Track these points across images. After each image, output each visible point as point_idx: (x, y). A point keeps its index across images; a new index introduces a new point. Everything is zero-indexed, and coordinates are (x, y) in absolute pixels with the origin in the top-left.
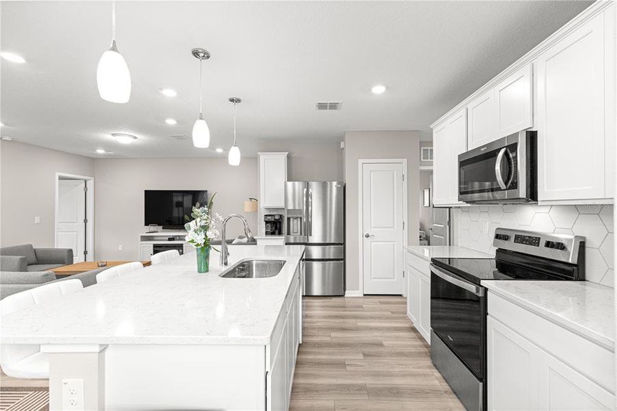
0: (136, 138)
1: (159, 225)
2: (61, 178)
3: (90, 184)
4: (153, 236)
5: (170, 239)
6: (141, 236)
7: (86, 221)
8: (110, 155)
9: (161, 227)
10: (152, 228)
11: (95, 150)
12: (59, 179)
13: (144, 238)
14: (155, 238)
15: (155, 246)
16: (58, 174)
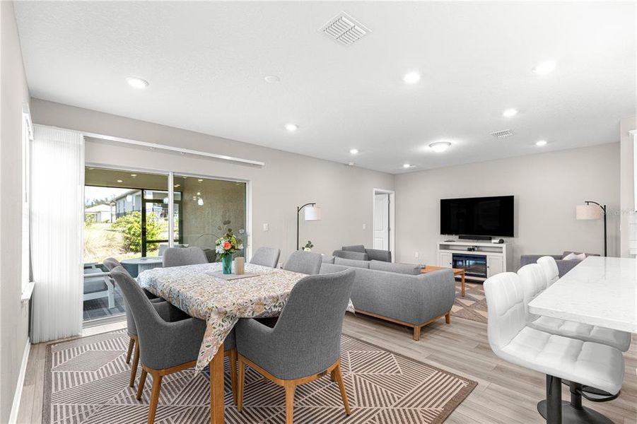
0: (450, 144)
1: (456, 234)
2: (377, 193)
3: (392, 197)
4: (449, 245)
5: (470, 250)
6: (440, 245)
7: (389, 230)
8: (415, 168)
9: (457, 237)
10: (447, 237)
11: (402, 166)
12: (376, 194)
13: (444, 247)
14: (451, 248)
15: (454, 255)
16: (375, 190)
